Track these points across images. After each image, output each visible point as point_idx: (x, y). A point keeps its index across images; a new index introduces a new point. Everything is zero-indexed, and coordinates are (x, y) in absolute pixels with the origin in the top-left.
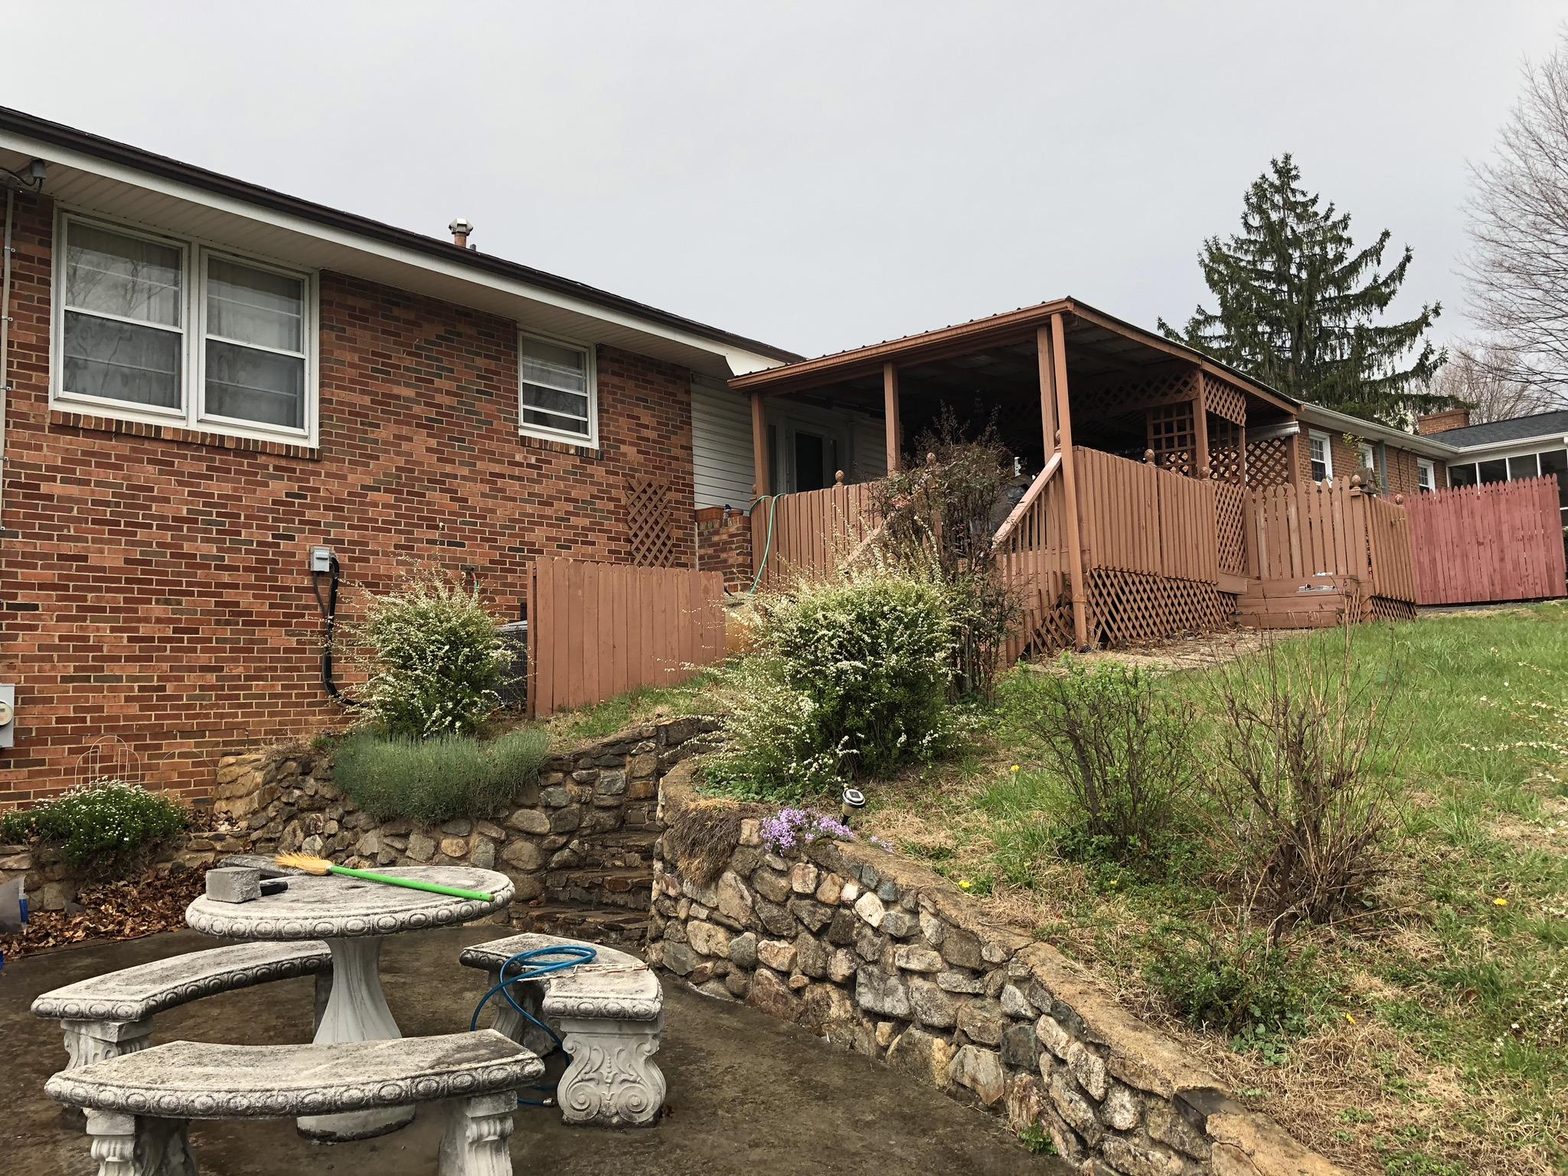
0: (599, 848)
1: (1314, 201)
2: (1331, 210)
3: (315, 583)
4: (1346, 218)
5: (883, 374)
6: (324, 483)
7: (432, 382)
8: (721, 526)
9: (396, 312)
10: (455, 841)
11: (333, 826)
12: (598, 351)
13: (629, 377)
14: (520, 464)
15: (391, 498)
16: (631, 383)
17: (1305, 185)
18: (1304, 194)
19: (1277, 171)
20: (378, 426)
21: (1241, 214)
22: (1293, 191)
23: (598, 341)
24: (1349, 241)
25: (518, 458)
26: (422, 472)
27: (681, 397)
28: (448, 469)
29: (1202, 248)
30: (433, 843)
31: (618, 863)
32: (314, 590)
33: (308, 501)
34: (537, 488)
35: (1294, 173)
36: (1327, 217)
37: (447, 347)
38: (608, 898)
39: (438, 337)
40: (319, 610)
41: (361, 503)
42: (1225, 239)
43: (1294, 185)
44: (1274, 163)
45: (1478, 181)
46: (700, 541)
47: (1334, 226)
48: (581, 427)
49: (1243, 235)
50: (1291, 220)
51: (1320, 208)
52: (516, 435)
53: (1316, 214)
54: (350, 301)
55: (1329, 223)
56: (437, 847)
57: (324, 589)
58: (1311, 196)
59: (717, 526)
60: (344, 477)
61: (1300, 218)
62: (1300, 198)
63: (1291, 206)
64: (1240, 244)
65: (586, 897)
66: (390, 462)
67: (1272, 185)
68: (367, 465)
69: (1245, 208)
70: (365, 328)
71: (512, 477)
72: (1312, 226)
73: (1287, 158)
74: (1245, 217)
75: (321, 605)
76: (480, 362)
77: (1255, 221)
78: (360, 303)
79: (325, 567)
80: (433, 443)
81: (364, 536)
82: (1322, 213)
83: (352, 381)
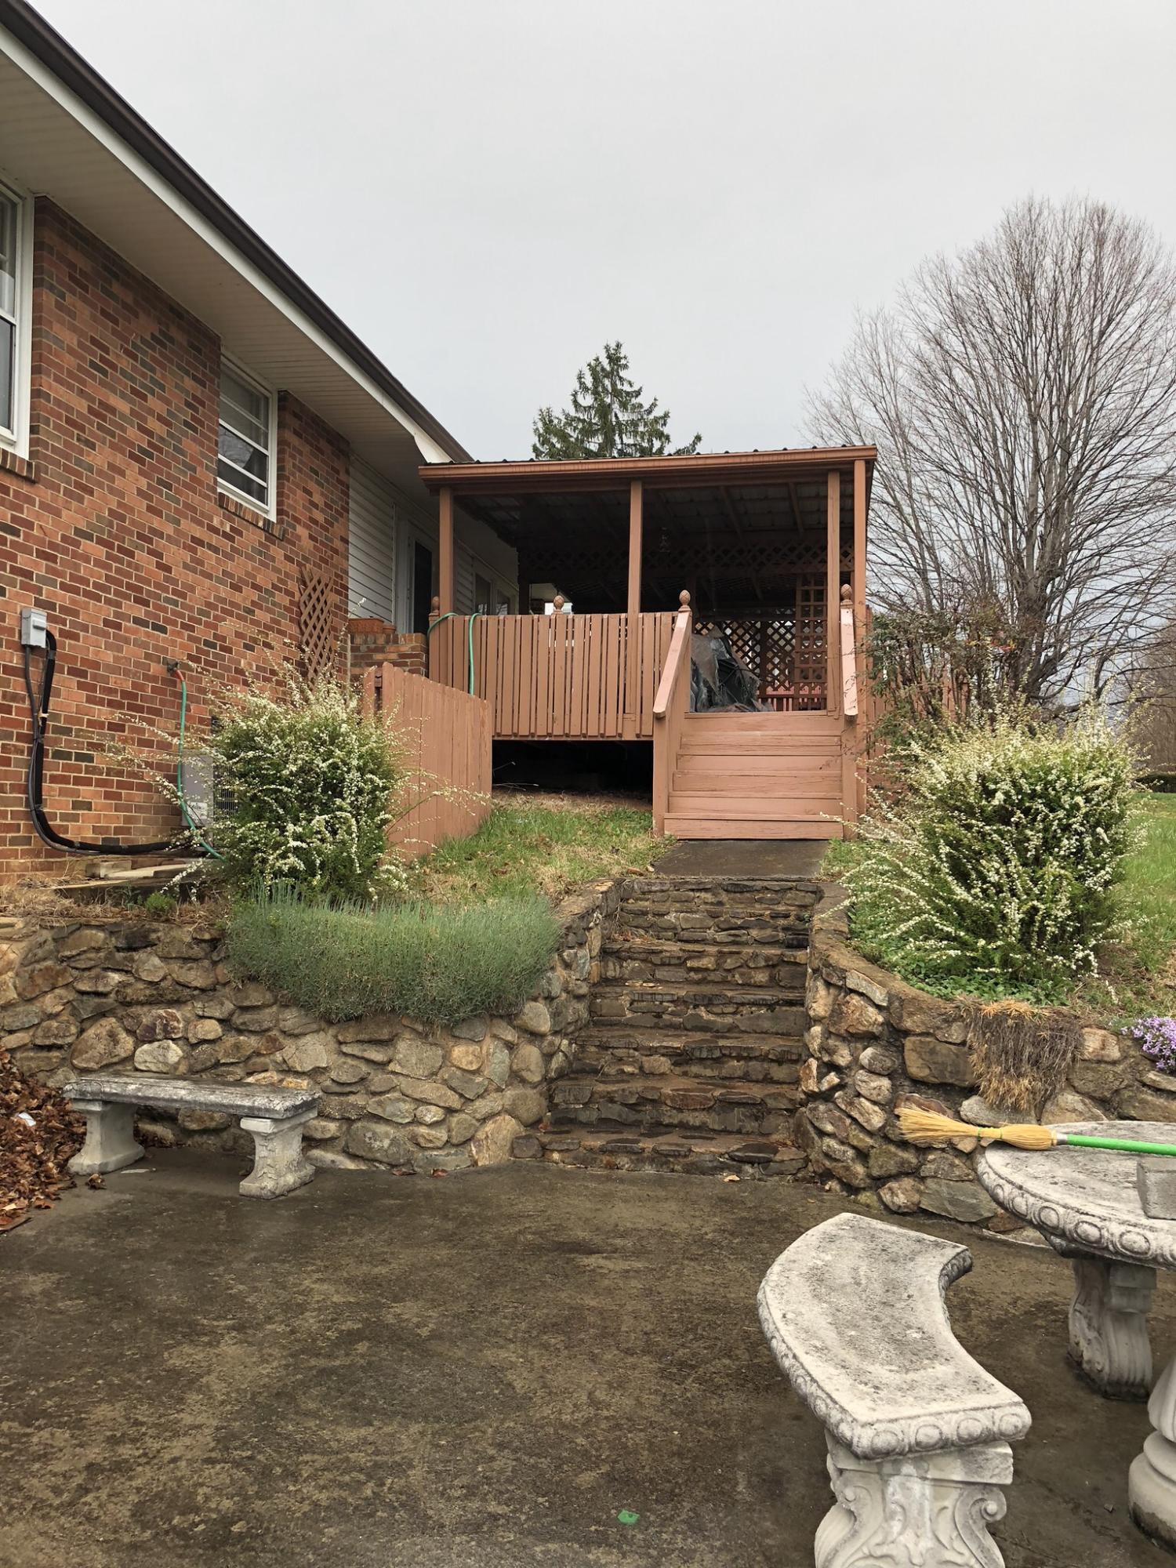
0: (593, 1049)
1: (638, 393)
2: (654, 405)
3: (26, 664)
4: (666, 415)
5: (629, 492)
6: (38, 516)
7: (145, 398)
8: (387, 642)
9: (116, 288)
10: (471, 1049)
11: (210, 1029)
12: (280, 400)
13: (307, 441)
14: (215, 530)
15: (101, 552)
16: (307, 449)
17: (633, 375)
18: (631, 385)
19: (609, 357)
20: (93, 446)
21: (571, 391)
22: (621, 378)
23: (285, 388)
24: (668, 438)
25: (216, 522)
26: (133, 523)
27: (343, 477)
28: (156, 523)
29: (537, 417)
30: (440, 1052)
31: (628, 1069)
32: (25, 674)
33: (21, 540)
34: (230, 566)
35: (623, 362)
36: (649, 412)
37: (161, 353)
38: (670, 1117)
39: (153, 336)
40: (27, 705)
41: (75, 555)
42: (557, 413)
43: (622, 373)
44: (607, 348)
45: (809, 407)
46: (355, 657)
47: (656, 420)
48: (261, 494)
49: (573, 413)
50: (616, 407)
51: (645, 400)
52: (214, 491)
53: (641, 406)
54: (72, 255)
55: (651, 417)
56: (446, 1057)
57: (36, 673)
58: (636, 388)
59: (381, 641)
60: (57, 513)
61: (624, 406)
62: (626, 388)
63: (616, 393)
64: (570, 420)
65: (633, 1117)
66: (102, 502)
67: (603, 369)
68: (81, 500)
69: (577, 386)
70: (85, 300)
71: (210, 547)
72: (635, 417)
73: (618, 346)
74: (575, 395)
75: (30, 696)
76: (188, 383)
77: (587, 400)
78: (83, 263)
79: (38, 639)
80: (143, 483)
81: (73, 602)
82: (646, 406)
83: (70, 374)
